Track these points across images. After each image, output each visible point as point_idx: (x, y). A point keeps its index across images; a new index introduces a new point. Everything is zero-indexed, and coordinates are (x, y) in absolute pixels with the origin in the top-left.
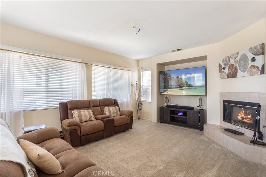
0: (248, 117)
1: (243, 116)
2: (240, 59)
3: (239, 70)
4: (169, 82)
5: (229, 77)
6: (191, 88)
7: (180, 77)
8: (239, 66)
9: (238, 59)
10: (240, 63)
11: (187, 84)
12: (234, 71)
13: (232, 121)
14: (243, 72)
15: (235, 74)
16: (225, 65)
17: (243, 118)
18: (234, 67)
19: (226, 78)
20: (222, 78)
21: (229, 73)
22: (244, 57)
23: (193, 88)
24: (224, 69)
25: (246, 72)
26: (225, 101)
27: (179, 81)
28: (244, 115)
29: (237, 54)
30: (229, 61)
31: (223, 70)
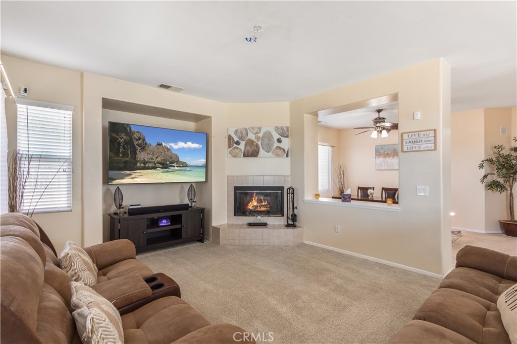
0: (263, 204)
1: (255, 204)
2: (263, 136)
3: (261, 149)
4: (138, 152)
5: (246, 155)
6: (184, 170)
7: (164, 144)
8: (261, 144)
9: (261, 135)
10: (263, 140)
11: (177, 160)
12: (254, 149)
13: (247, 213)
14: (266, 152)
15: (255, 153)
16: (240, 139)
17: (256, 207)
18: (255, 144)
19: (242, 156)
20: (235, 156)
21: (246, 150)
22: (268, 135)
23: (188, 169)
24: (238, 143)
25: (271, 153)
26: (236, 188)
27: (163, 153)
28: (258, 203)
29: (260, 129)
30: (247, 135)
31: (235, 145)
